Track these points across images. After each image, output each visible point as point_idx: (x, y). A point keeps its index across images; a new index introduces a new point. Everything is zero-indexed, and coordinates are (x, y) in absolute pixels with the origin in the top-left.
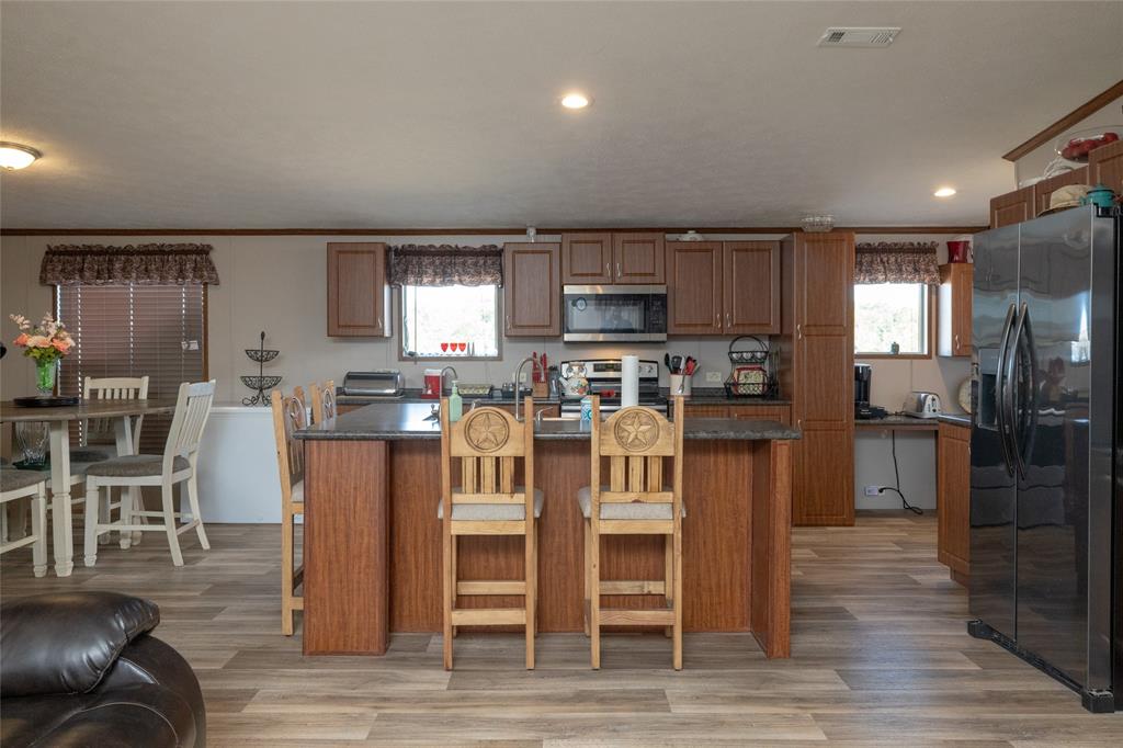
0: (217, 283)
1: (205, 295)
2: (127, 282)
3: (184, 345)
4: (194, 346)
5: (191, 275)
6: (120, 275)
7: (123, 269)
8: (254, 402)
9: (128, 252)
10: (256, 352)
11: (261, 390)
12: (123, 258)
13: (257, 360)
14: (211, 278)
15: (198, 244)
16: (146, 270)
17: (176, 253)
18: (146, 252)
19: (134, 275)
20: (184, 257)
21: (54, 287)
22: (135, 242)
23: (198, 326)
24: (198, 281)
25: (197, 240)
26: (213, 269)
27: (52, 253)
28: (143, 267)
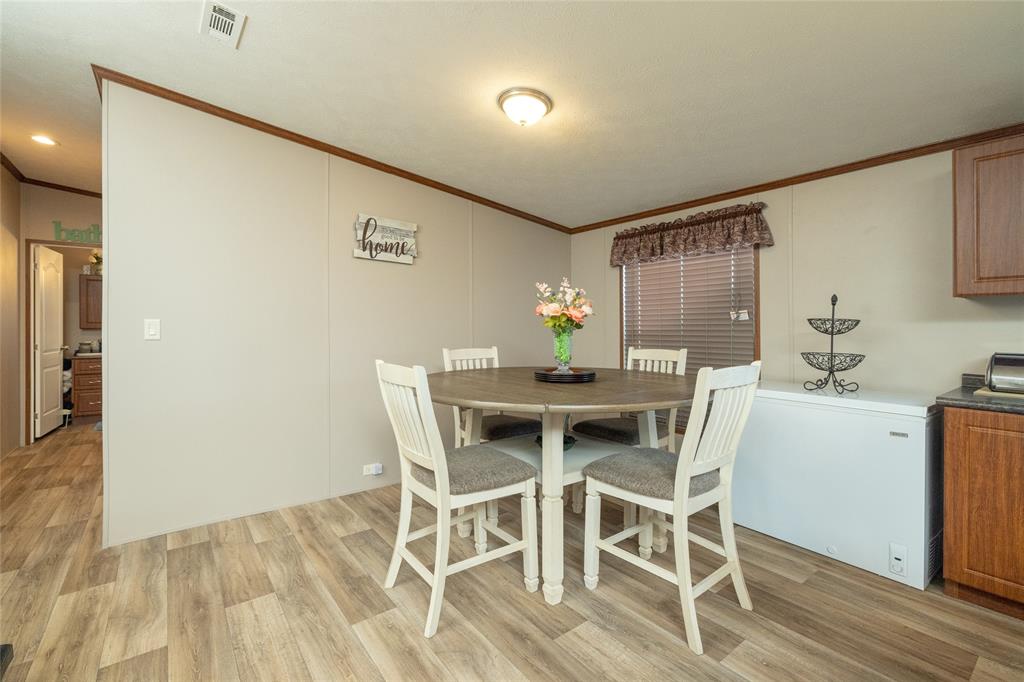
0: (771, 245)
1: (757, 260)
2: (676, 255)
3: (733, 316)
4: (744, 316)
5: (740, 239)
6: (670, 250)
7: (673, 243)
8: (821, 385)
9: (678, 225)
10: (824, 321)
11: (831, 372)
12: (672, 232)
13: (826, 332)
14: (763, 239)
15: (748, 204)
16: (695, 241)
17: (724, 217)
18: (693, 222)
19: (682, 247)
20: (732, 221)
21: (621, 267)
22: (683, 215)
23: (748, 295)
24: (747, 244)
25: (746, 201)
26: (767, 228)
27: (619, 238)
28: (691, 238)
